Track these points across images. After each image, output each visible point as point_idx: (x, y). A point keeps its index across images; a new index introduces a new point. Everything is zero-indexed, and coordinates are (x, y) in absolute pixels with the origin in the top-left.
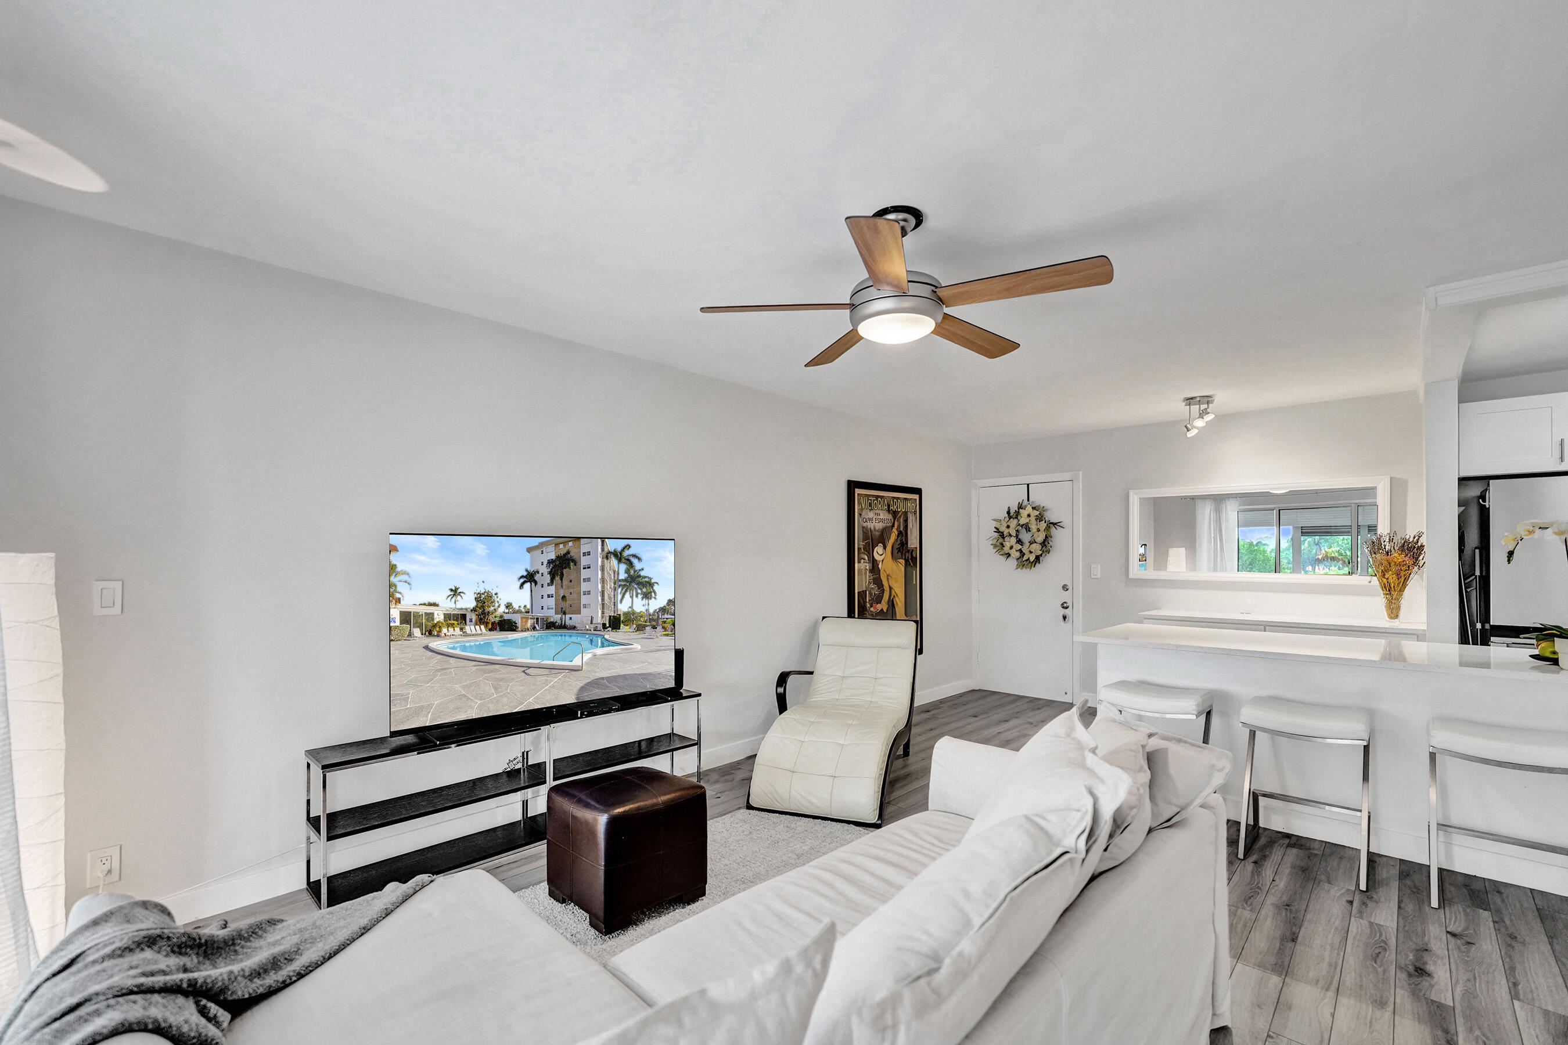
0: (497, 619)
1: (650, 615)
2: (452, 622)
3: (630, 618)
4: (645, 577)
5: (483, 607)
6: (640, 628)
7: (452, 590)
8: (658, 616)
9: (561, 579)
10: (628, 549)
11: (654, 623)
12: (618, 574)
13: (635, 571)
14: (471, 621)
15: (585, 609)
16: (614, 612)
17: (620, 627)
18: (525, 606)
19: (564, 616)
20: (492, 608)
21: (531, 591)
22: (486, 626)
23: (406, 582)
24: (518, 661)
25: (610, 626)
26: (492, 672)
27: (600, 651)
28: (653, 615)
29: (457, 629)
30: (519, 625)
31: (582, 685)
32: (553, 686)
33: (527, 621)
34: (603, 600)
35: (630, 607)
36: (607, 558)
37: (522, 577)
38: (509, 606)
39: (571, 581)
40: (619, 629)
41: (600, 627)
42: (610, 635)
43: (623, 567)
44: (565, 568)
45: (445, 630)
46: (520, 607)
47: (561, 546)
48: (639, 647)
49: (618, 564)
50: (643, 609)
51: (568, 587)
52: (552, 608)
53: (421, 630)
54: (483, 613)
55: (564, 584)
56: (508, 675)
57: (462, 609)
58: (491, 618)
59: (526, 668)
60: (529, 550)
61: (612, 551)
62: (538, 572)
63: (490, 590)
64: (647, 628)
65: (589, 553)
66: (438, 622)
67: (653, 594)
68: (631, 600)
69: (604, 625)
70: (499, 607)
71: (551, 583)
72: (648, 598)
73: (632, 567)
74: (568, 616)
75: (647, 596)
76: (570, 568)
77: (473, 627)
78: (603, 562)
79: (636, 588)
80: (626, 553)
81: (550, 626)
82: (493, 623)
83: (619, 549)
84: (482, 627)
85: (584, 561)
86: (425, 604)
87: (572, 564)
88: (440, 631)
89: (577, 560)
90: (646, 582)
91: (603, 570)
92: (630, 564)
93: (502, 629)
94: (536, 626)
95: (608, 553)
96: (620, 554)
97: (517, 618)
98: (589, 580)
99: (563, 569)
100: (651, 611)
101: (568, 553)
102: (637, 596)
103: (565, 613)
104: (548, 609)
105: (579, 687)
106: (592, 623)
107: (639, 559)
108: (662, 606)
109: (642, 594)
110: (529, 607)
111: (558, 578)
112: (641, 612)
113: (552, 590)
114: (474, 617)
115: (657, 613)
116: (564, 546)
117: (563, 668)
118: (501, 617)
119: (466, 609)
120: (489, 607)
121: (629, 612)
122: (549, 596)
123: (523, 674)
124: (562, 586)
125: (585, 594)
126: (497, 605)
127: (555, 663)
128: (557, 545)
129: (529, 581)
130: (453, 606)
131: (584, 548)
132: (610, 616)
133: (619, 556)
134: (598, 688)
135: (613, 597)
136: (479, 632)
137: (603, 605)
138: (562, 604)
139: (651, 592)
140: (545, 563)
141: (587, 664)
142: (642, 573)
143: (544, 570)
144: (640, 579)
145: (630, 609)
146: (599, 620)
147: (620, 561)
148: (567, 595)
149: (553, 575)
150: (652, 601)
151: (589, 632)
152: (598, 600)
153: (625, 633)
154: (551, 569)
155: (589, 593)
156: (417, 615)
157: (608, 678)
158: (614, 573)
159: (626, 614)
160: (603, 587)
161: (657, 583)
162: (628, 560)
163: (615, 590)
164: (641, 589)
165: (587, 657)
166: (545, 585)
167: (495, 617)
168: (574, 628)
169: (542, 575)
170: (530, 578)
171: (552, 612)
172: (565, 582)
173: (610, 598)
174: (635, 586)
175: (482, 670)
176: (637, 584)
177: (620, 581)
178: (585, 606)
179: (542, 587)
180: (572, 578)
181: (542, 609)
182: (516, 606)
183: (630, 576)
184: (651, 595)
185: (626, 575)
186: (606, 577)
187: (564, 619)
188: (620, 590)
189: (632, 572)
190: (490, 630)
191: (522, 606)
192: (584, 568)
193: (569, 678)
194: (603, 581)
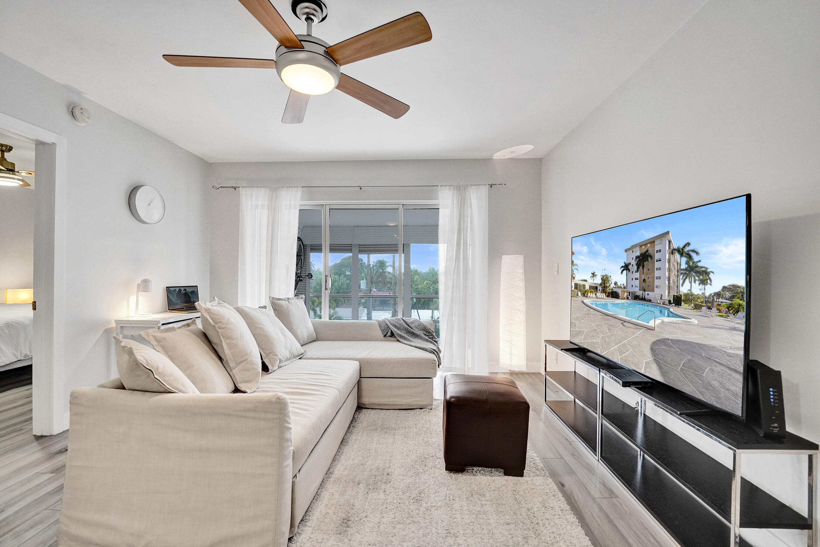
0: (610, 291)
1: (706, 298)
2: (592, 290)
3: (689, 298)
4: (702, 267)
5: (604, 283)
6: (697, 307)
7: (592, 274)
8: (713, 300)
9: (643, 268)
10: (688, 246)
11: (709, 305)
12: (680, 265)
13: (693, 263)
14: (599, 291)
15: (657, 289)
16: (677, 293)
17: (681, 304)
18: (623, 284)
19: (644, 292)
20: (608, 284)
21: (627, 275)
22: (606, 294)
23: (576, 269)
24: (619, 316)
25: (674, 303)
26: (607, 320)
27: (666, 319)
28: (709, 297)
29: (594, 294)
30: (620, 295)
31: (654, 340)
32: (637, 337)
33: (624, 293)
34: (669, 283)
35: (689, 290)
36: (672, 253)
37: (622, 267)
38: (616, 283)
39: (649, 270)
40: (681, 306)
41: (667, 302)
42: (674, 309)
43: (684, 260)
44: (645, 261)
45: (589, 294)
46: (621, 284)
47: (643, 247)
48: (696, 322)
49: (681, 257)
50: (700, 293)
51: (647, 274)
52: (637, 287)
53: (581, 293)
54: (604, 287)
55: (644, 272)
56: (614, 324)
57: (596, 284)
58: (608, 290)
59: (623, 322)
60: (626, 251)
61: (676, 248)
62: (630, 264)
63: (608, 274)
64: (703, 308)
65: (660, 251)
66: (587, 290)
67: (709, 281)
68: (690, 284)
69: (670, 301)
70: (611, 284)
71: (637, 271)
72: (704, 284)
73: (691, 259)
74: (646, 293)
75: (703, 282)
76: (648, 261)
77: (600, 294)
78: (669, 256)
79: (694, 276)
80: (687, 249)
81: (636, 298)
82: (609, 293)
83: (681, 247)
84: (604, 294)
85: (657, 256)
86: (582, 280)
87: (649, 258)
88: (587, 295)
89: (653, 255)
90: (703, 271)
91: (669, 262)
92: (690, 257)
93: (613, 297)
94: (629, 297)
95: (673, 250)
96: (682, 250)
97: (619, 291)
98: (660, 269)
99: (644, 261)
100: (707, 294)
101: (647, 251)
102: (695, 282)
103: (645, 291)
104: (635, 287)
105: (652, 341)
106: (661, 299)
107: (697, 253)
108: (717, 291)
109: (698, 280)
110: (625, 285)
111: (641, 268)
112: (698, 294)
113: (637, 275)
114: (601, 289)
115: (712, 296)
116: (645, 247)
117: (643, 326)
118: (612, 289)
119: (598, 284)
120: (607, 283)
121: (688, 294)
122: (636, 279)
123: (622, 325)
124: (643, 273)
125: (657, 279)
126: (610, 282)
127: (638, 322)
128: (641, 246)
129: (626, 269)
130: (592, 282)
131: (657, 248)
132: (674, 296)
133: (681, 252)
134: (665, 345)
135: (676, 281)
136: (602, 297)
137: (669, 287)
138: (643, 284)
139: (707, 279)
140: (634, 258)
141: (658, 326)
142: (699, 264)
143: (634, 262)
144: (697, 269)
145: (689, 292)
146: (666, 297)
147: (682, 255)
148: (646, 279)
149: (638, 265)
150: (708, 287)
151: (659, 305)
152: (666, 283)
153: (684, 309)
154: (638, 262)
155: (660, 278)
156: (580, 285)
157: (671, 340)
158: (677, 265)
159: (685, 295)
160: (669, 274)
161: (712, 272)
162: (688, 254)
163: (678, 276)
164: (698, 277)
165: (658, 322)
166: (634, 272)
167: (610, 289)
168: (650, 301)
169: (633, 266)
170: (626, 267)
171: (637, 289)
172: (645, 270)
173: (674, 282)
174: (694, 274)
175: (603, 318)
176: (695, 273)
177: (682, 270)
178: (657, 287)
179: (632, 273)
180: (649, 267)
181: (632, 287)
182: (619, 284)
183: (689, 266)
184: (707, 282)
185: (686, 266)
186: (672, 267)
187: (644, 294)
188: (681, 277)
189: (691, 264)
190: (607, 296)
191: (622, 284)
192: (657, 261)
193: (646, 333)
194: (669, 270)
